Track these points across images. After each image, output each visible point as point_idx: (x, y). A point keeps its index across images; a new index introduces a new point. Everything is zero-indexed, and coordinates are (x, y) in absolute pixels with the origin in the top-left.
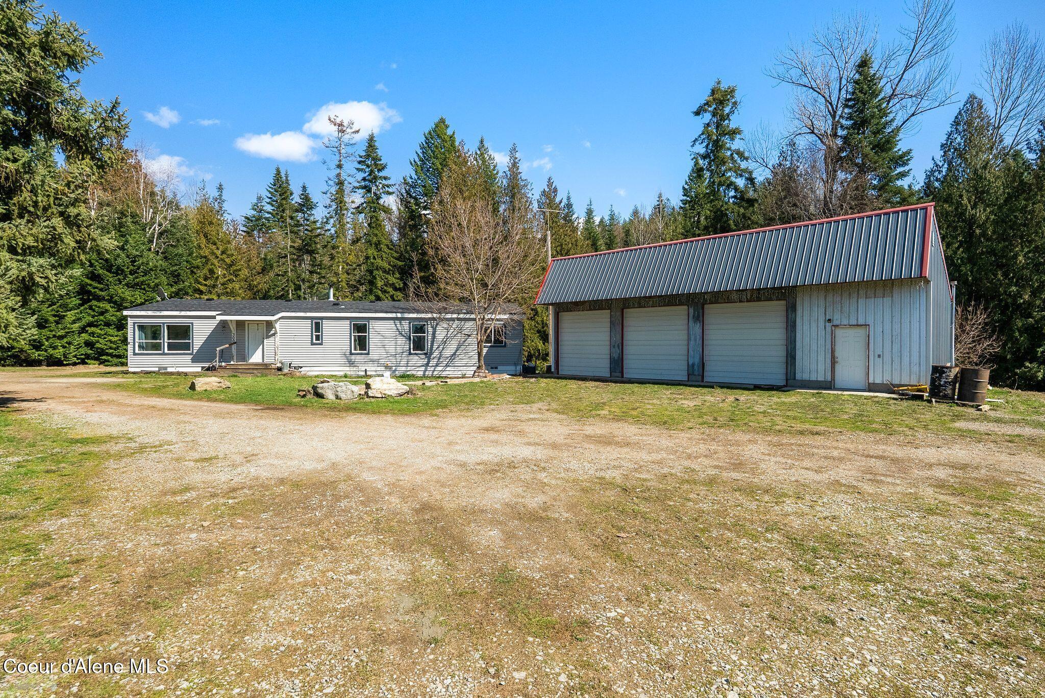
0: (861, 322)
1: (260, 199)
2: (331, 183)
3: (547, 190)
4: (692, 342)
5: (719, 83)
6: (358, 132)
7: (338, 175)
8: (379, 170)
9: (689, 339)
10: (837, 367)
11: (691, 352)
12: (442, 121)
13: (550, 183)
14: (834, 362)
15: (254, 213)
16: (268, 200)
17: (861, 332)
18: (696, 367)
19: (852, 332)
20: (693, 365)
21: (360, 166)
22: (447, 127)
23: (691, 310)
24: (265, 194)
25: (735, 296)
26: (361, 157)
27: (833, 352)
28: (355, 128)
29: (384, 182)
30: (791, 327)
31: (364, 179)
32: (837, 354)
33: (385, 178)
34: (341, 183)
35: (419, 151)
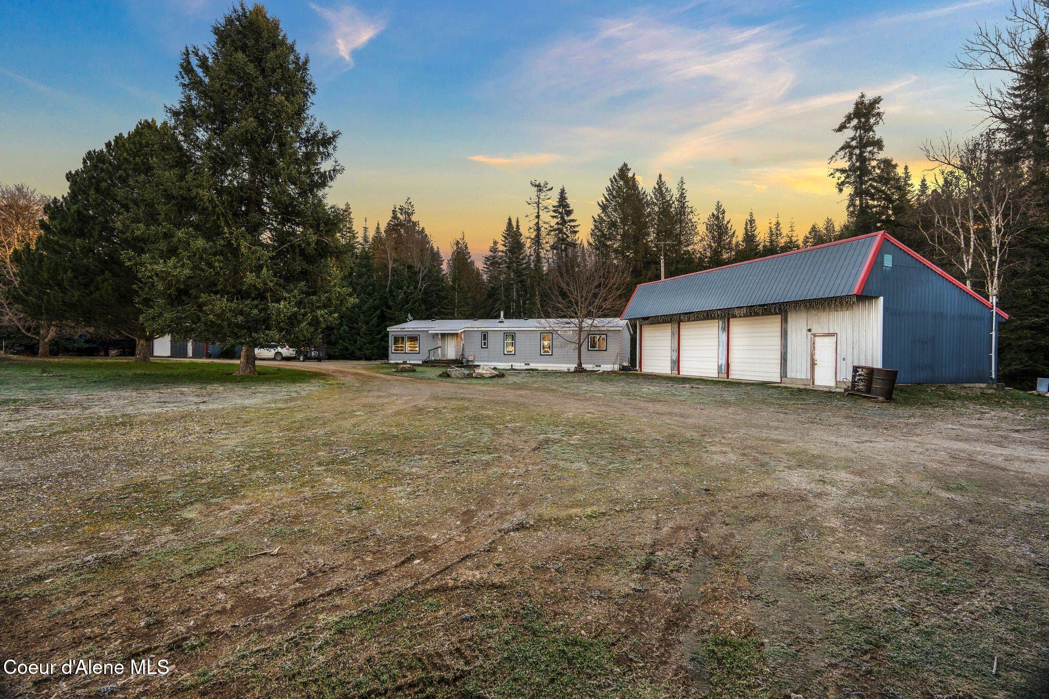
0: (831, 331)
1: (495, 243)
2: (532, 230)
3: (716, 213)
4: (721, 348)
5: (863, 96)
6: (552, 189)
7: (538, 223)
8: (568, 216)
9: (719, 345)
10: (816, 367)
11: (720, 355)
12: (625, 165)
13: (718, 207)
14: (813, 364)
15: (491, 254)
16: (503, 243)
17: (833, 339)
18: (723, 367)
19: (827, 339)
20: (721, 365)
21: (555, 214)
22: (629, 170)
23: (721, 322)
24: (500, 239)
25: (737, 312)
26: (554, 207)
27: (812, 355)
28: (549, 187)
29: (572, 224)
30: (784, 335)
31: (557, 223)
32: (816, 357)
33: (573, 221)
34: (538, 229)
35: (606, 194)
